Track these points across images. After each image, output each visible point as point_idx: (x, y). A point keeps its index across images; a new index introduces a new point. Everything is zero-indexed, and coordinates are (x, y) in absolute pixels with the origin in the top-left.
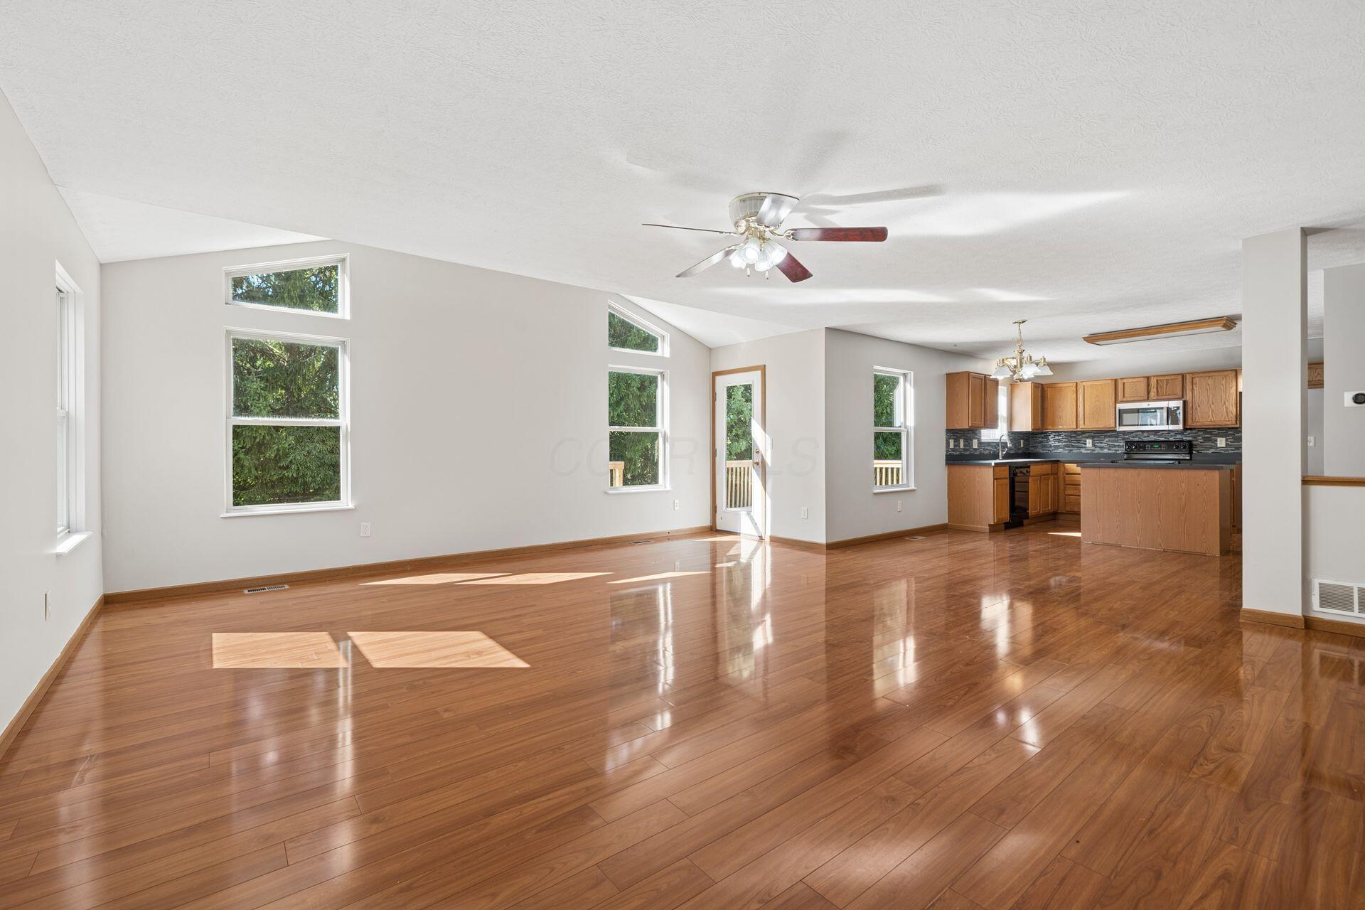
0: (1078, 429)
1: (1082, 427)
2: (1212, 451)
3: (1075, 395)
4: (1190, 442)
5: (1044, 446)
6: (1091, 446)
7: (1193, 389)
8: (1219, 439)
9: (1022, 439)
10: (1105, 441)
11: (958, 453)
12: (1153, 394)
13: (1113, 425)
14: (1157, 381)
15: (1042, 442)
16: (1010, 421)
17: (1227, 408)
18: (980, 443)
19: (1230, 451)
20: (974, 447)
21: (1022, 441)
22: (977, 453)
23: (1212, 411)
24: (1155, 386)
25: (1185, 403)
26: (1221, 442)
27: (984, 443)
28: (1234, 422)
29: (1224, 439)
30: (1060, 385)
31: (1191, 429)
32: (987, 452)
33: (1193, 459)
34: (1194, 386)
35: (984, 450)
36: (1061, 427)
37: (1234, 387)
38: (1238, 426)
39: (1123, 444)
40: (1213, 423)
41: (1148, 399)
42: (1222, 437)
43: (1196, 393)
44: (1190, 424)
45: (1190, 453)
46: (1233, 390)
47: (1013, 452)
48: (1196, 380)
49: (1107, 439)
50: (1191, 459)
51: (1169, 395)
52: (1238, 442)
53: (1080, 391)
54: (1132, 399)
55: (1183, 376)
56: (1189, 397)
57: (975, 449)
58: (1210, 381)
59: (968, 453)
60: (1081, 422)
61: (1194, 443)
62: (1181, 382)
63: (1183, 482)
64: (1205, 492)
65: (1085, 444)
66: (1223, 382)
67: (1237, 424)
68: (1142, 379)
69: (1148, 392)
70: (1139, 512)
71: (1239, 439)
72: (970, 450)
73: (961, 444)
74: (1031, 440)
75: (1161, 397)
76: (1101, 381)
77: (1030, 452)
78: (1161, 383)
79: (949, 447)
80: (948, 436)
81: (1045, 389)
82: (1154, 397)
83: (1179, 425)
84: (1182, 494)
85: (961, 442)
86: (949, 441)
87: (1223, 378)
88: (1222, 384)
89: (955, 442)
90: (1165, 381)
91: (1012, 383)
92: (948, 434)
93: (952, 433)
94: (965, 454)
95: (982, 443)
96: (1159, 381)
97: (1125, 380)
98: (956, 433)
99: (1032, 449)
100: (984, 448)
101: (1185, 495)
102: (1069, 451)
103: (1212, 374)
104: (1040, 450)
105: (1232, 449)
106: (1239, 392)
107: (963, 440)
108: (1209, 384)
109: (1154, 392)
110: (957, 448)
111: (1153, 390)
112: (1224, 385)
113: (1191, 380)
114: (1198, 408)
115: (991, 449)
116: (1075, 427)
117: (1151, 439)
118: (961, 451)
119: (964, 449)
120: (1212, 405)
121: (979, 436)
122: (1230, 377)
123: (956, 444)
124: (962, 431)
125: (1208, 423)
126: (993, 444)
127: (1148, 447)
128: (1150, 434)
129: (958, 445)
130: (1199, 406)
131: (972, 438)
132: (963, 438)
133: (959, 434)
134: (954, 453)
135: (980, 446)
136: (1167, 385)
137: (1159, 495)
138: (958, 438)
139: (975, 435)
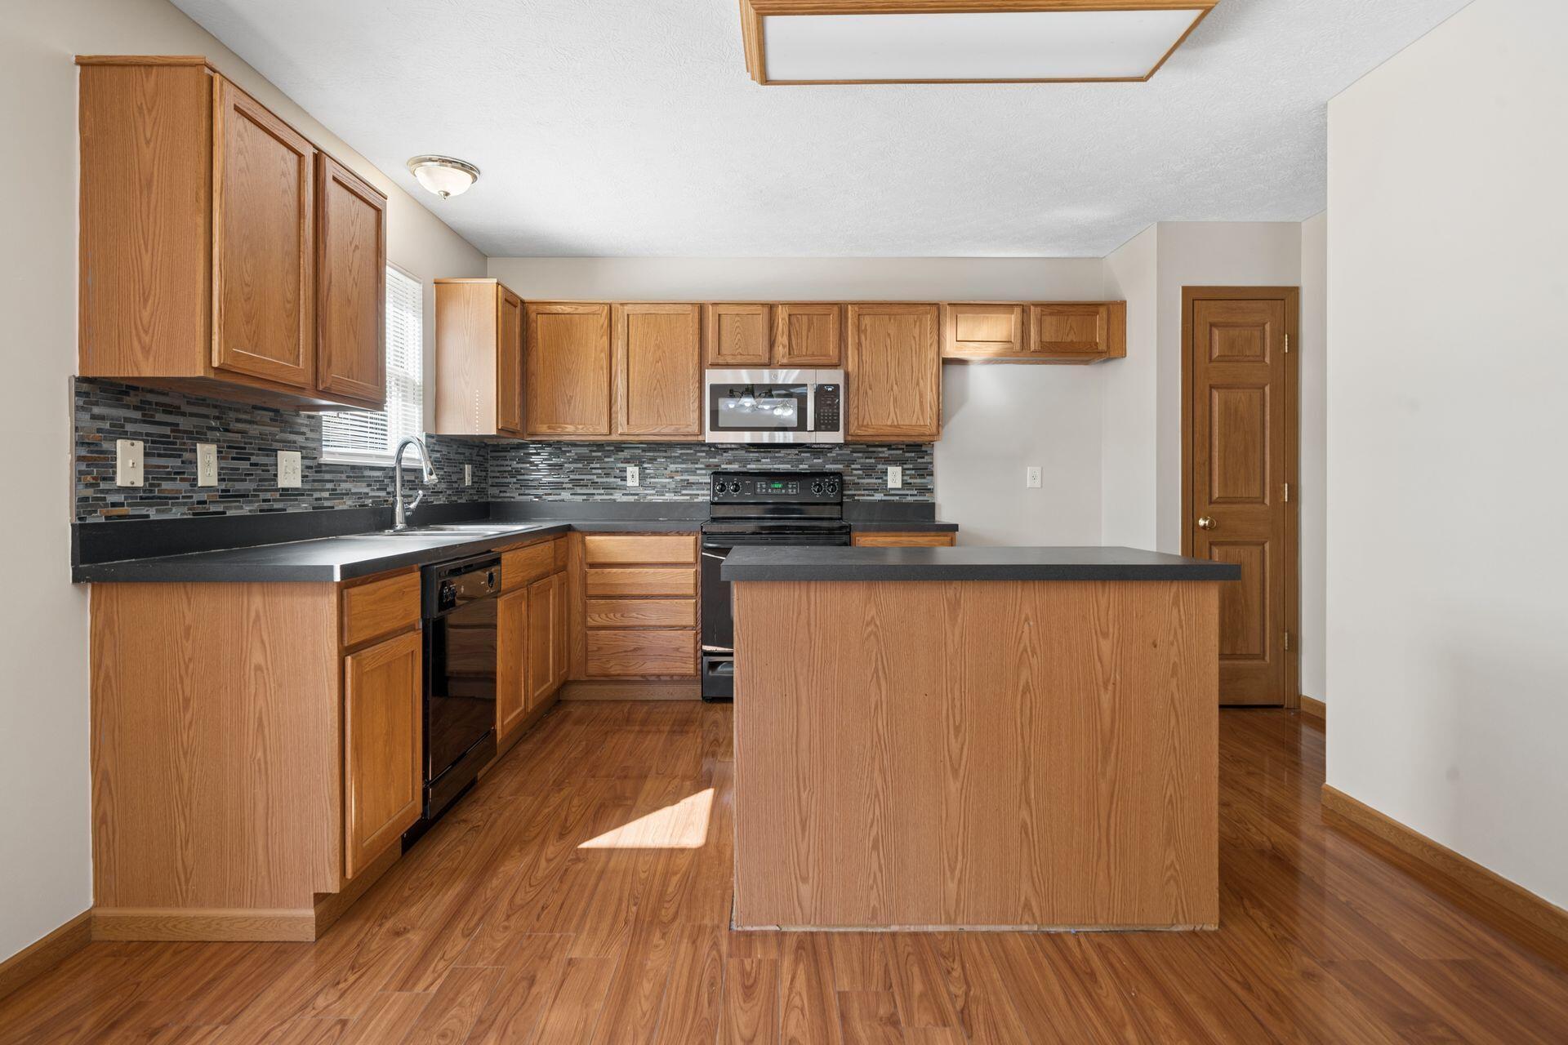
0: (614, 437)
1: (622, 431)
2: (877, 497)
3: (605, 339)
4: (840, 476)
5: (524, 484)
6: (637, 484)
7: (860, 344)
8: (891, 469)
9: (470, 462)
10: (669, 471)
12: (780, 351)
13: (695, 428)
14: (790, 317)
15: (517, 470)
16: (435, 399)
17: (921, 396)
18: (315, 470)
19: (909, 499)
20: (283, 482)
21: (468, 468)
22: (304, 506)
23: (895, 400)
24: (786, 332)
25: (847, 376)
26: (894, 477)
27: (335, 468)
28: (927, 430)
29: (899, 470)
30: (567, 310)
31: (853, 444)
32: (347, 504)
34: (863, 338)
35: (335, 494)
36: (570, 428)
37: (935, 346)
39: (709, 478)
40: (896, 431)
41: (768, 365)
42: (899, 464)
43: (866, 356)
44: (854, 429)
45: (841, 504)
46: (931, 354)
47: (441, 500)
48: (866, 322)
49: (674, 465)
51: (813, 355)
52: (922, 476)
53: (620, 328)
54: (739, 360)
55: (841, 308)
56: (852, 366)
57: (286, 492)
58: (892, 328)
59: (246, 510)
60: (621, 418)
61: (847, 478)
62: (837, 326)
64: (1174, 673)
65: (624, 479)
66: (916, 332)
67: (931, 433)
68: (759, 310)
69: (772, 344)
70: (955, 772)
71: (926, 471)
72: (262, 496)
73: (196, 463)
74: (491, 463)
75: (797, 360)
76: (667, 307)
77: (490, 500)
78: (797, 325)
79: (113, 479)
80: (102, 418)
81: (533, 316)
82: (783, 356)
83: (838, 430)
84: (1101, 684)
85: (195, 451)
86: (106, 446)
87: (915, 322)
88: (914, 338)
89: (159, 455)
90: (805, 318)
91: (440, 277)
92: (96, 410)
93: (128, 407)
94: (229, 513)
95: (324, 468)
96: (794, 319)
97: (722, 310)
98: (165, 412)
99: (495, 491)
100: (328, 490)
101: (1110, 687)
102: (585, 497)
103: (895, 310)
104: (516, 495)
105: (915, 492)
106: (943, 358)
107: (212, 441)
108: (889, 335)
109: (784, 347)
110: (166, 485)
111: (782, 339)
112: (917, 339)
113: (857, 323)
114: (870, 392)
115: (360, 496)
116: (605, 430)
117: (764, 466)
118: (199, 503)
119: (218, 490)
120: (895, 387)
121: (307, 439)
122: (929, 320)
123: (167, 467)
124: (204, 400)
125: (889, 428)
126: (367, 473)
127: (761, 488)
128: (763, 454)
129: (183, 473)
130: (871, 389)
131: (276, 445)
132: (210, 435)
133: (183, 414)
134: (153, 514)
135: (314, 481)
136: (809, 330)
137: (1024, 693)
138: (172, 431)
139: (290, 433)
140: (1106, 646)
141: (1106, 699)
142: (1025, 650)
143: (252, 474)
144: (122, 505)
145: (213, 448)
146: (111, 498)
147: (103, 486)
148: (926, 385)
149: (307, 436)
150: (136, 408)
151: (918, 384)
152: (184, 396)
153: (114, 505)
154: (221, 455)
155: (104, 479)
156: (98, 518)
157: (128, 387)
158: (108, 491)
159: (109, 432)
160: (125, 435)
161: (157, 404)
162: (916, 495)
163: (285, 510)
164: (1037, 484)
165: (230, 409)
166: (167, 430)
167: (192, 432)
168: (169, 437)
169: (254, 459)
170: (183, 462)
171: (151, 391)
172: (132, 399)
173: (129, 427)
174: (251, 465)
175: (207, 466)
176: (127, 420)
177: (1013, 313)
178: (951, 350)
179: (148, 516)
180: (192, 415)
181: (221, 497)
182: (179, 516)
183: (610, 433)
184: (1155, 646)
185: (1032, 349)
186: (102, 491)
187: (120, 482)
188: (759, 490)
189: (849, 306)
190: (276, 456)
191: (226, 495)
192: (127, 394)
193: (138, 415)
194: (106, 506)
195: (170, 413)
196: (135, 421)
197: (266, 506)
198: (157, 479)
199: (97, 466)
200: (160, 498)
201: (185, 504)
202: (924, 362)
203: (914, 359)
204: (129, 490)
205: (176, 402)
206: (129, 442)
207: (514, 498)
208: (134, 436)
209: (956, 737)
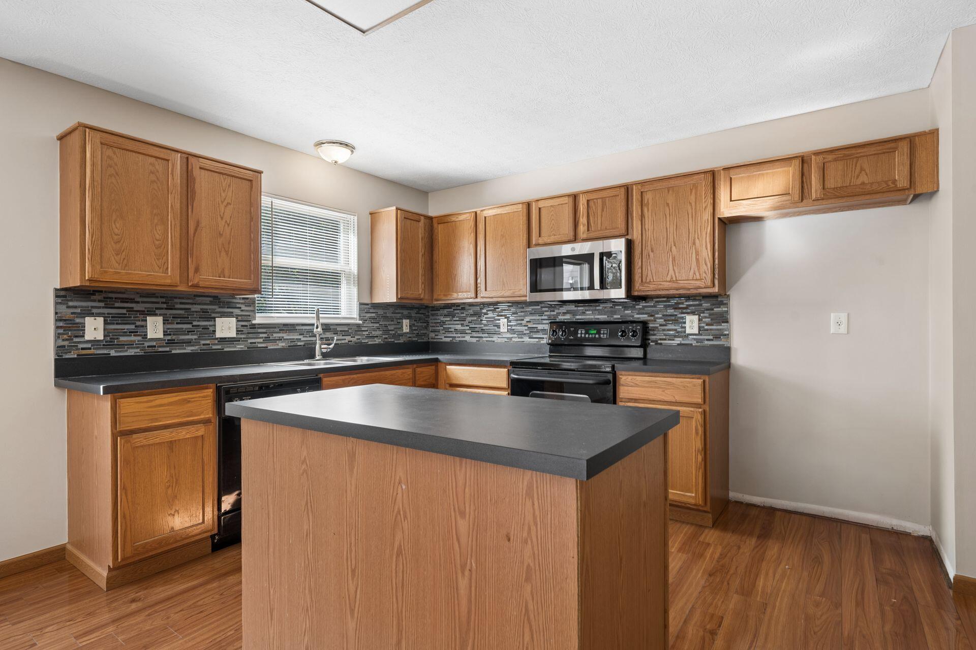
0: (479, 300)
1: (482, 295)
2: (678, 341)
3: (473, 235)
4: (644, 324)
5: (447, 330)
6: (506, 330)
7: (642, 216)
8: (687, 318)
9: (408, 317)
10: (524, 322)
11: (131, 352)
12: (582, 228)
13: (524, 292)
14: (588, 201)
15: (444, 323)
16: (368, 283)
17: (697, 254)
18: (248, 328)
19: (706, 342)
20: (220, 334)
21: (406, 323)
22: (240, 347)
23: (674, 259)
24: (585, 215)
25: (630, 245)
26: (692, 324)
27: (268, 326)
28: (709, 283)
29: (695, 318)
30: (454, 219)
31: (644, 298)
32: (281, 345)
33: (649, 356)
34: (646, 211)
35: (267, 340)
36: (461, 295)
37: (710, 209)
38: (716, 290)
39: (547, 327)
40: (675, 285)
41: (575, 239)
42: (693, 313)
43: (648, 225)
44: (639, 289)
45: (644, 345)
46: (707, 216)
47: (377, 341)
48: (648, 196)
49: (527, 319)
50: (644, 359)
51: (606, 229)
52: (719, 323)
53: (481, 227)
54: (552, 239)
55: (627, 189)
56: (636, 235)
57: (223, 340)
58: (671, 199)
59: (188, 350)
60: (482, 286)
61: (651, 325)
62: (623, 203)
63: (462, 514)
64: (528, 579)
65: (499, 327)
66: (693, 197)
67: (714, 285)
68: (566, 200)
69: (576, 225)
70: (352, 611)
71: (724, 319)
72: (203, 342)
73: (147, 326)
74: (431, 317)
75: (592, 235)
76: (507, 208)
77: (430, 340)
78: (594, 208)
79: (83, 336)
80: (76, 307)
81: (435, 225)
82: (583, 233)
83: (621, 288)
84: (459, 566)
85: (146, 321)
86: (78, 320)
87: (691, 190)
88: (690, 203)
89: (117, 324)
90: (600, 201)
91: (372, 210)
92: (71, 304)
93: (94, 301)
94: (174, 352)
95: (257, 326)
96: (591, 203)
97: (541, 204)
98: (121, 302)
99: (432, 335)
100: (263, 338)
101: (467, 573)
102: (478, 339)
103: (672, 183)
104: (443, 337)
105: (711, 337)
106: (719, 219)
107: (160, 315)
108: (668, 204)
109: (584, 225)
110: (122, 339)
111: (583, 220)
112: (693, 204)
113: (640, 199)
114: (652, 255)
115: (292, 340)
116: (473, 295)
117: (588, 317)
118: (148, 347)
119: (165, 340)
120: (674, 248)
121: (242, 311)
122: (704, 185)
123: (124, 329)
124: (155, 294)
125: (668, 284)
126: (297, 328)
127: (581, 333)
128: (587, 308)
129: (137, 332)
130: (652, 251)
131: (213, 315)
132: (158, 312)
133: (138, 302)
134: (113, 353)
135: (248, 333)
136: (603, 210)
137: (398, 556)
138: (127, 311)
139: (228, 308)
140: (463, 525)
141: (463, 583)
142: (399, 512)
143: (194, 331)
144: (90, 349)
145: (160, 319)
146: (81, 346)
147: (76, 340)
148: (701, 245)
149: (242, 309)
150: (100, 301)
151: (694, 243)
152: (137, 293)
153: (83, 349)
154: (165, 322)
155: (76, 337)
156: (73, 355)
157: (93, 291)
158: (79, 342)
159: (79, 314)
160: (91, 315)
161: (115, 298)
162: (712, 340)
163: (223, 349)
164: (843, 329)
165: (176, 298)
166: (124, 311)
167: (144, 311)
168: (126, 314)
169: (195, 323)
170: (136, 326)
171: (112, 292)
172: (97, 297)
173: (94, 311)
174: (193, 326)
175: (155, 328)
176: (92, 307)
177: (791, 166)
178: (727, 210)
179: (110, 354)
180: (143, 302)
181: (166, 343)
182: (133, 354)
183: (476, 297)
184: (509, 540)
185: (814, 197)
186: (75, 342)
187: (87, 337)
188: (579, 335)
189: (634, 186)
190: (215, 321)
191: (171, 342)
192: (93, 294)
193: (102, 304)
194: (78, 349)
195: (127, 302)
196: (99, 308)
197: (205, 347)
198: (116, 335)
199: (70, 330)
200: (118, 345)
201: (137, 348)
202: (699, 225)
203: (690, 221)
204: (95, 342)
205: (132, 297)
206: (93, 318)
207: (442, 339)
208: (99, 315)
209: (353, 579)
